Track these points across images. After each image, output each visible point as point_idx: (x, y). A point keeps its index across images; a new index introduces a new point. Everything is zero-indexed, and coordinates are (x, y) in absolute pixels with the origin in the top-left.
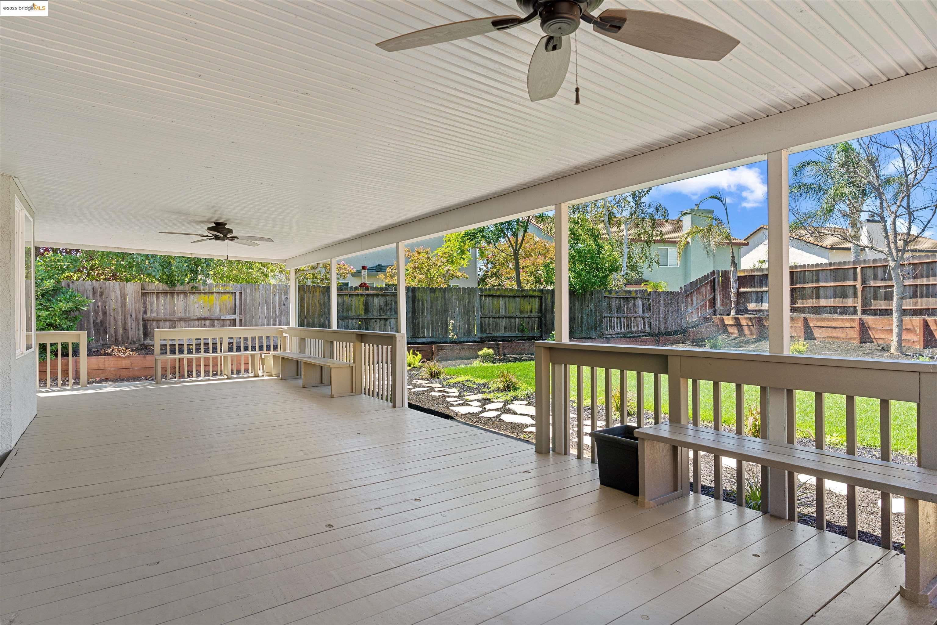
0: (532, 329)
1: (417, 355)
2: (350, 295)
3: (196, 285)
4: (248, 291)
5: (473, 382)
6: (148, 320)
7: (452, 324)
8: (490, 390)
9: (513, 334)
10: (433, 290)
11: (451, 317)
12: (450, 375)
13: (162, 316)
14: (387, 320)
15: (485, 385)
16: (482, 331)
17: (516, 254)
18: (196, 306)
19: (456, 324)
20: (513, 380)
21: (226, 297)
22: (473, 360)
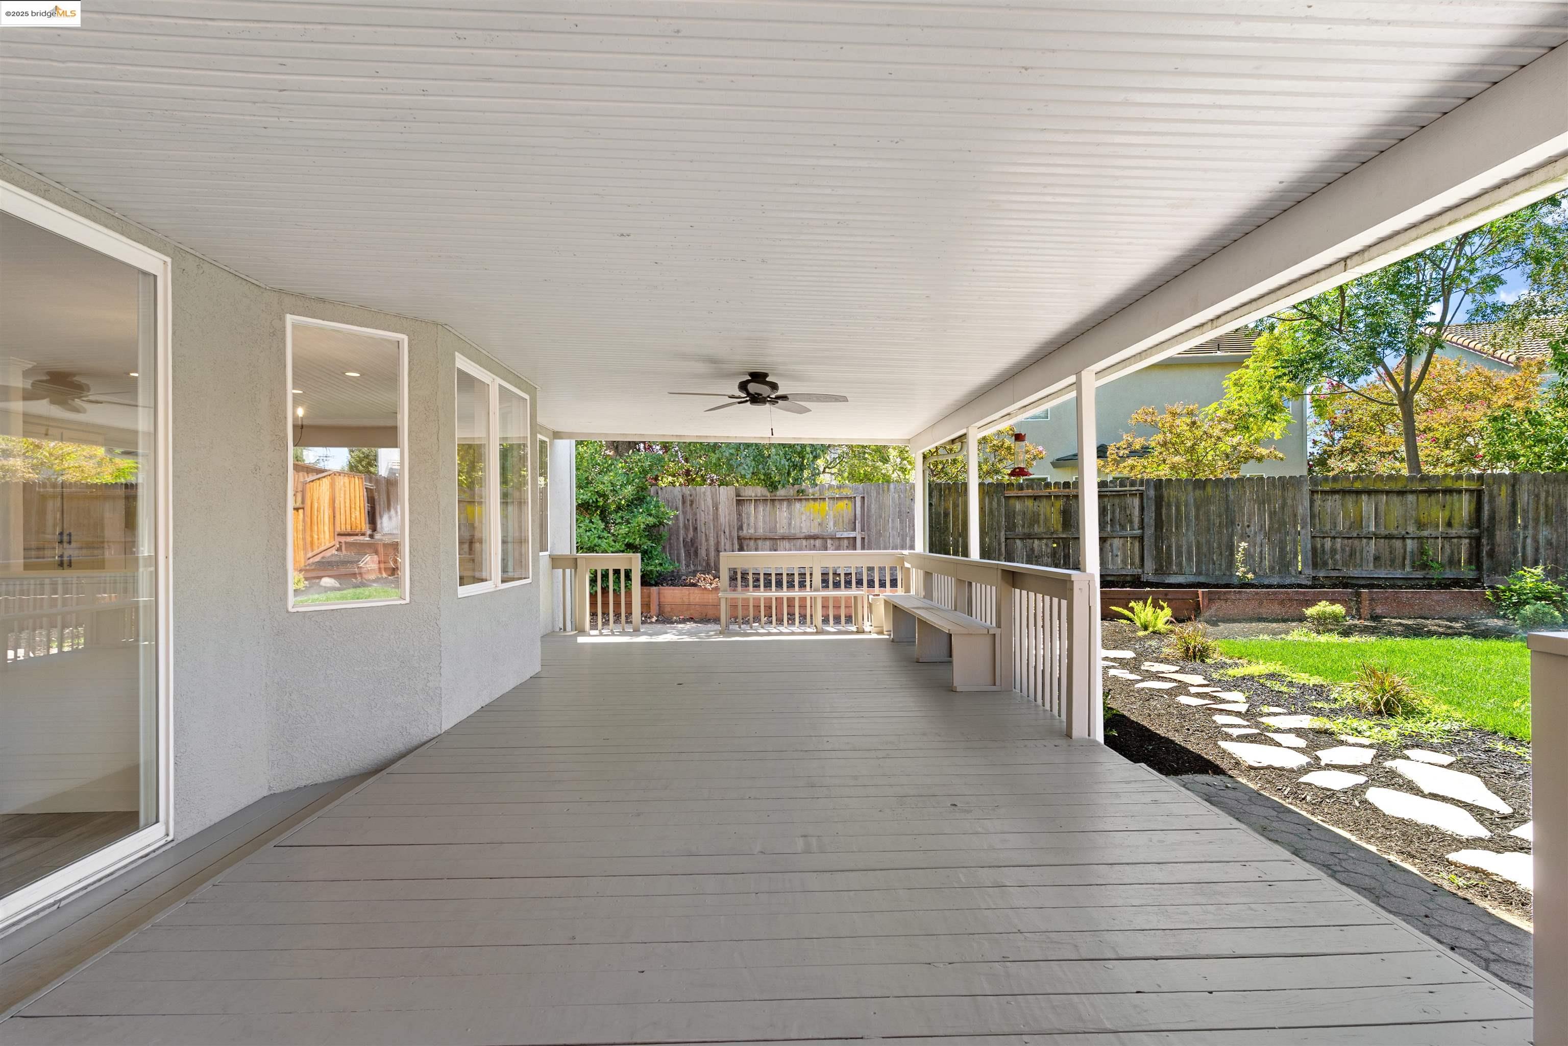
0: (1453, 562)
1: (1162, 608)
2: (1035, 498)
3: (803, 487)
4: (874, 494)
5: (1289, 679)
6: (745, 539)
7: (1244, 550)
8: (1333, 706)
9: (1398, 574)
10: (1200, 485)
11: (1242, 536)
12: (1231, 658)
13: (761, 532)
14: (1105, 541)
15: (1320, 691)
16: (1315, 565)
17: (1406, 399)
18: (804, 518)
19: (1252, 550)
20: (1405, 689)
21: (842, 504)
22: (1294, 624)
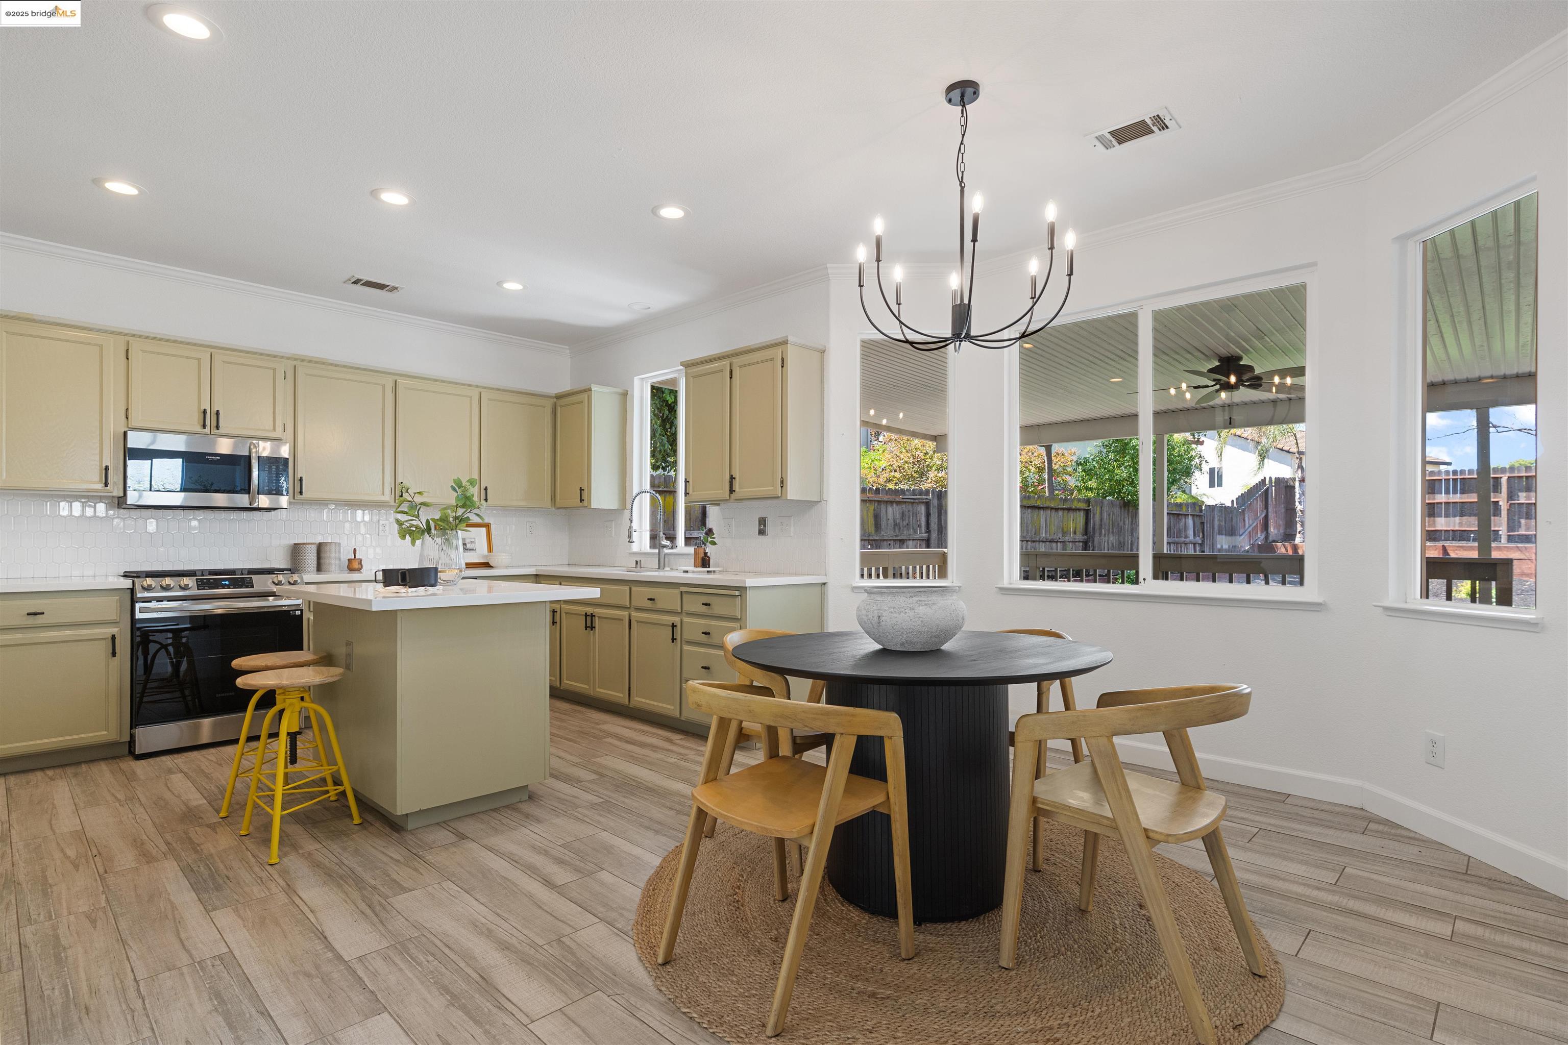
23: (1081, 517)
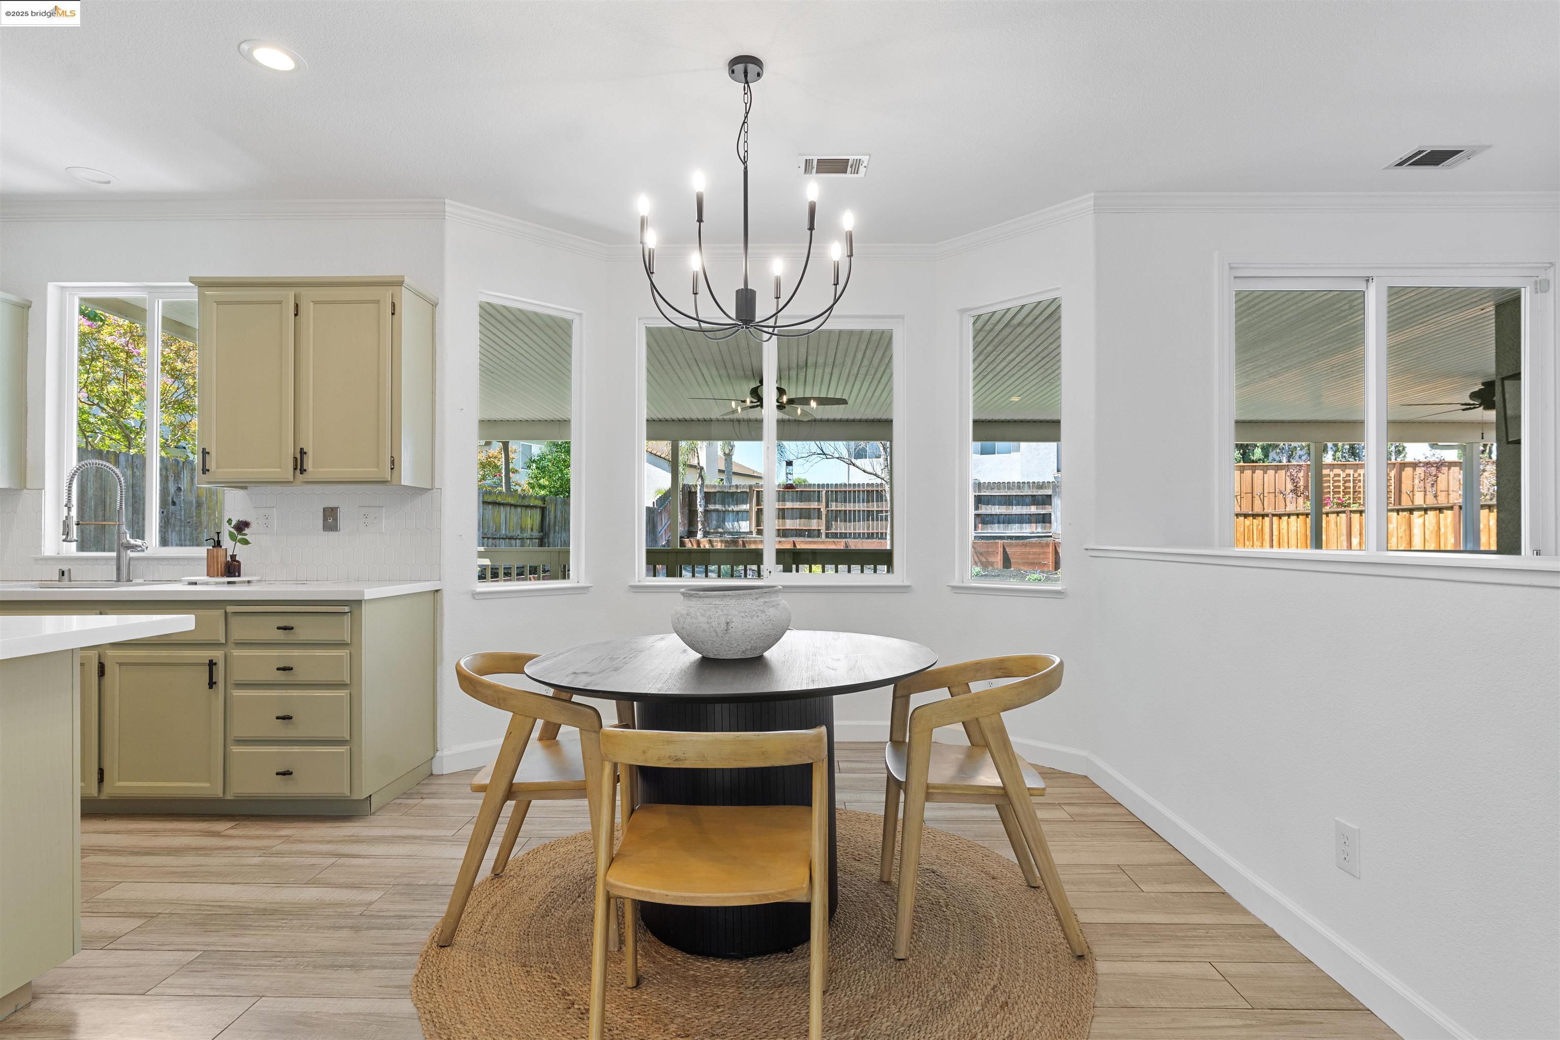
23: (537, 514)
